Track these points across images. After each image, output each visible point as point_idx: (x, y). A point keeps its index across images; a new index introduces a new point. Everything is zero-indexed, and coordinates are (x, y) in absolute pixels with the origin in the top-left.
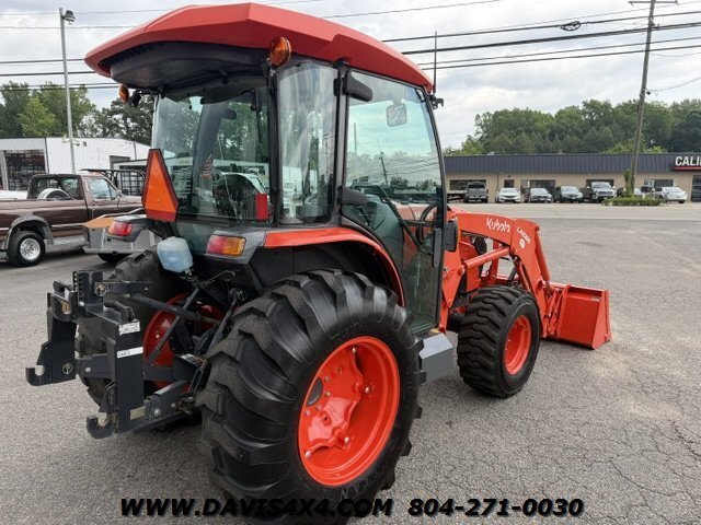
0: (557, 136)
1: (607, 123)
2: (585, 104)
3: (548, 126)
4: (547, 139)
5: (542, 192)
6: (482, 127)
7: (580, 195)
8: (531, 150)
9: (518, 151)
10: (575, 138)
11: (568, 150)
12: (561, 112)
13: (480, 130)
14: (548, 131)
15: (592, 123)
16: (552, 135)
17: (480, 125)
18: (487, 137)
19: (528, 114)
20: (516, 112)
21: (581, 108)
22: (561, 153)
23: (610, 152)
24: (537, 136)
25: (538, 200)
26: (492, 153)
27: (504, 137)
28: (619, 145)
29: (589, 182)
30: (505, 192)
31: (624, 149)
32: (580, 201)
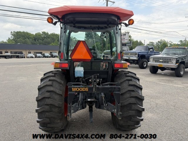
0: (36, 40)
1: (49, 38)
2: (42, 32)
3: (33, 37)
4: (34, 41)
5: (40, 55)
6: (13, 35)
7: (50, 56)
8: (30, 43)
9: (26, 43)
10: (41, 41)
11: (40, 44)
12: (36, 34)
13: (13, 36)
14: (33, 38)
15: (45, 37)
16: (35, 40)
17: (12, 35)
18: (15, 39)
19: (27, 33)
20: (24, 32)
21: (41, 33)
22: (38, 44)
23: (51, 45)
24: (31, 40)
25: (39, 57)
26: (19, 44)
27: (21, 39)
28: (52, 43)
29: (51, 53)
30: (30, 55)
31: (54, 45)
32: (50, 57)
